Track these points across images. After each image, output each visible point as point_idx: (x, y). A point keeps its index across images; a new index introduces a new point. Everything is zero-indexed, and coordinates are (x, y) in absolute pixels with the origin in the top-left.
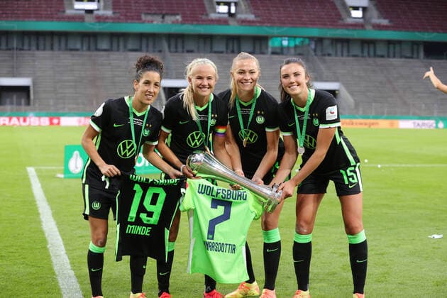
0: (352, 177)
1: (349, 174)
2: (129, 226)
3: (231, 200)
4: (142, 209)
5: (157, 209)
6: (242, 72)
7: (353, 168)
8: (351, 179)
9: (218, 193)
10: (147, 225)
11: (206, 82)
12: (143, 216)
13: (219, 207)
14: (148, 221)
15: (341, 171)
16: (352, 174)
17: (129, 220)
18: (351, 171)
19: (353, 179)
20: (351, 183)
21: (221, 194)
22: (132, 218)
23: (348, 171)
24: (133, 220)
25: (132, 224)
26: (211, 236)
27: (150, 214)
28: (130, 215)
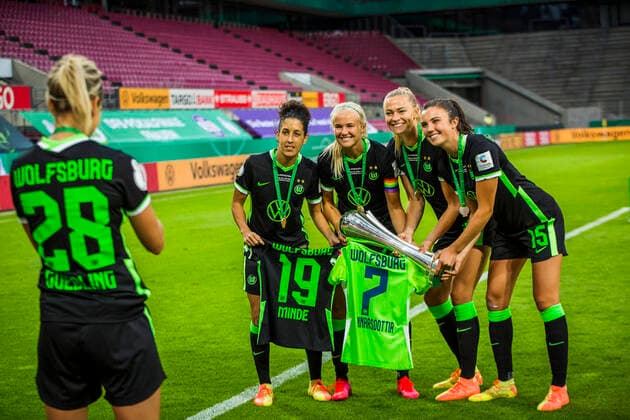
0: (541, 238)
1: (538, 234)
2: (280, 308)
3: (386, 268)
4: (293, 286)
5: (312, 285)
6: (390, 112)
7: (543, 227)
8: (539, 242)
9: (371, 259)
10: (303, 308)
11: (345, 131)
12: (296, 295)
13: (374, 276)
14: (304, 301)
15: (530, 231)
16: (542, 234)
17: (280, 300)
18: (540, 231)
19: (542, 241)
20: (538, 247)
21: (375, 260)
22: (282, 298)
23: (537, 231)
24: (285, 301)
25: (283, 305)
26: (365, 311)
27: (305, 293)
28: (280, 294)
